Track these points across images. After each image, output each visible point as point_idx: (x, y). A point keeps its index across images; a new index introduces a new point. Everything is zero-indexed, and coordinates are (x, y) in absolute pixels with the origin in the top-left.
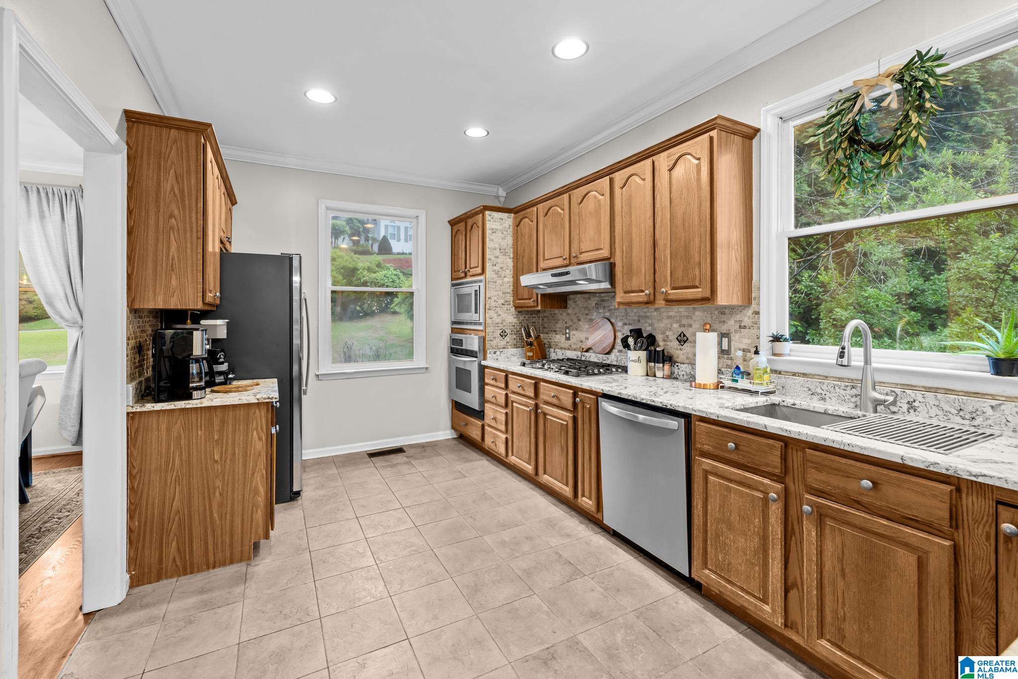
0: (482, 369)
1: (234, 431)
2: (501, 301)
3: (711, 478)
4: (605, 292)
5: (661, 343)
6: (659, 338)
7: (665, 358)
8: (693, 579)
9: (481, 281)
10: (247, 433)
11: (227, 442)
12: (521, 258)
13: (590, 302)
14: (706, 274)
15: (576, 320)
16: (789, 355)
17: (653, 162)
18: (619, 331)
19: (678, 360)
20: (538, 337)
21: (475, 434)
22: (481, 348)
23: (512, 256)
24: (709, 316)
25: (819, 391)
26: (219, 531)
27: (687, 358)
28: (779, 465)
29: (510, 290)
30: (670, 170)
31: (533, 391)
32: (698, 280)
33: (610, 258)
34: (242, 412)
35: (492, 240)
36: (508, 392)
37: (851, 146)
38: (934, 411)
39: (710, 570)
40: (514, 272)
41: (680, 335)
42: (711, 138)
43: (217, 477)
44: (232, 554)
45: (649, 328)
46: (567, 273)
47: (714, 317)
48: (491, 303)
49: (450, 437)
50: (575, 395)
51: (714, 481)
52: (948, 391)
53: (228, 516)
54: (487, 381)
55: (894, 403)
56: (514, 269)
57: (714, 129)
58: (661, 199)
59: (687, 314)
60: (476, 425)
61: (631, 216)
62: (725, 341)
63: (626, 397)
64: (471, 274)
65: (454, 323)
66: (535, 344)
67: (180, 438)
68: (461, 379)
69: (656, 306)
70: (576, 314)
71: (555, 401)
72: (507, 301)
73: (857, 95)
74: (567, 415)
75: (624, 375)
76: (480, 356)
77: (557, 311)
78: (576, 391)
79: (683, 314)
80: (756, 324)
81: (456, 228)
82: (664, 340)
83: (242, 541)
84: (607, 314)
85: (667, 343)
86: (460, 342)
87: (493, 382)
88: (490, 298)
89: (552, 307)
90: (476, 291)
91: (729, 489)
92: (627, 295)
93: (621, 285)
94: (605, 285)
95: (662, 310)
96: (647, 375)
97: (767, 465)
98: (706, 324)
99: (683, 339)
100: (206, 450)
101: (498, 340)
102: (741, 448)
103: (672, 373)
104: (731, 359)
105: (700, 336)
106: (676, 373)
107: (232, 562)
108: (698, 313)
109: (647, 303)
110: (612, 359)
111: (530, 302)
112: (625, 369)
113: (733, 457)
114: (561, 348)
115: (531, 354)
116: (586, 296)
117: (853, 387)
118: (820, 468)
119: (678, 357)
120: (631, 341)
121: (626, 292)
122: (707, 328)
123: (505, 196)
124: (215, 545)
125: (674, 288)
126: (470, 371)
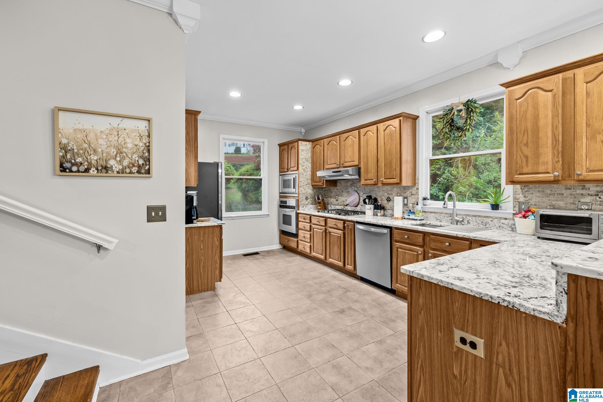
0: (297, 214)
1: (208, 237)
2: (306, 183)
3: (399, 250)
4: (356, 179)
5: (380, 202)
6: (379, 199)
7: (381, 208)
8: (393, 289)
9: (296, 174)
10: (213, 238)
11: (206, 241)
12: (315, 163)
13: (348, 184)
14: (398, 173)
15: (341, 192)
16: (429, 205)
17: (377, 127)
18: (361, 196)
19: (387, 208)
20: (323, 200)
21: (293, 245)
22: (297, 205)
23: (310, 162)
24: (399, 190)
25: (439, 218)
26: (203, 277)
27: (391, 207)
28: (422, 242)
29: (310, 178)
30: (384, 131)
31: (324, 223)
32: (395, 176)
33: (358, 165)
34: (211, 229)
35: (302, 155)
36: (311, 224)
37: (451, 127)
38: (475, 223)
39: (398, 284)
40: (312, 169)
41: (388, 198)
42: (400, 120)
43: (202, 255)
44: (208, 287)
45: (374, 195)
46: (339, 171)
47: (402, 190)
48: (301, 184)
49: (279, 248)
50: (344, 223)
51: (400, 251)
52: (479, 216)
53: (206, 271)
54: (300, 220)
55: (463, 221)
56: (312, 168)
57: (401, 117)
58: (380, 142)
59: (390, 189)
60: (294, 241)
61: (368, 148)
62: (406, 200)
63: (367, 222)
64: (291, 170)
65: (280, 193)
66: (322, 203)
67: (189, 239)
68: (286, 220)
69: (378, 186)
70: (341, 189)
71: (335, 226)
72: (308, 183)
73: (453, 109)
74: (341, 232)
75: (364, 215)
76: (296, 208)
77: (331, 188)
78: (345, 221)
79: (389, 189)
80: (417, 193)
81: (282, 148)
82: (381, 200)
83: (211, 282)
84: (356, 189)
85: (382, 201)
86: (286, 202)
87: (303, 220)
88: (301, 182)
89: (330, 186)
90: (294, 178)
91: (405, 253)
92: (366, 181)
93: (363, 177)
94: (357, 177)
95: (380, 187)
96: (374, 215)
97: (418, 242)
98: (398, 193)
99: (389, 200)
100: (198, 244)
101: (304, 201)
102: (410, 237)
103: (384, 214)
104: (408, 207)
105: (396, 198)
106: (386, 214)
107: (208, 291)
108: (395, 189)
109: (374, 185)
110: (358, 209)
111: (320, 184)
112: (364, 213)
113: (407, 241)
114: (334, 205)
115: (320, 207)
116: (346, 181)
117: (450, 216)
118: (434, 241)
119: (387, 207)
120: (367, 201)
121: (365, 180)
122: (398, 195)
123: (305, 133)
124: (202, 283)
125: (385, 179)
126: (291, 216)
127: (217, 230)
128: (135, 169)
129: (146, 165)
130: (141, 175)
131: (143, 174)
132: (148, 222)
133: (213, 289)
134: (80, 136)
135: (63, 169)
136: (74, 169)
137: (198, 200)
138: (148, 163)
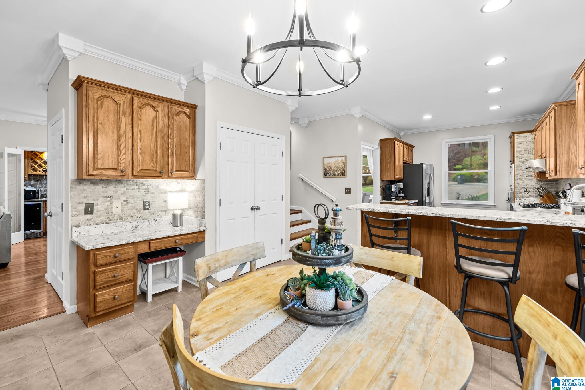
2: (526, 175)
35: (519, 147)
72: (529, 175)
101: (523, 194)
128: (342, 175)
130: (343, 177)
132: (350, 194)
134: (328, 165)
135: (325, 175)
136: (327, 175)
138: (345, 172)
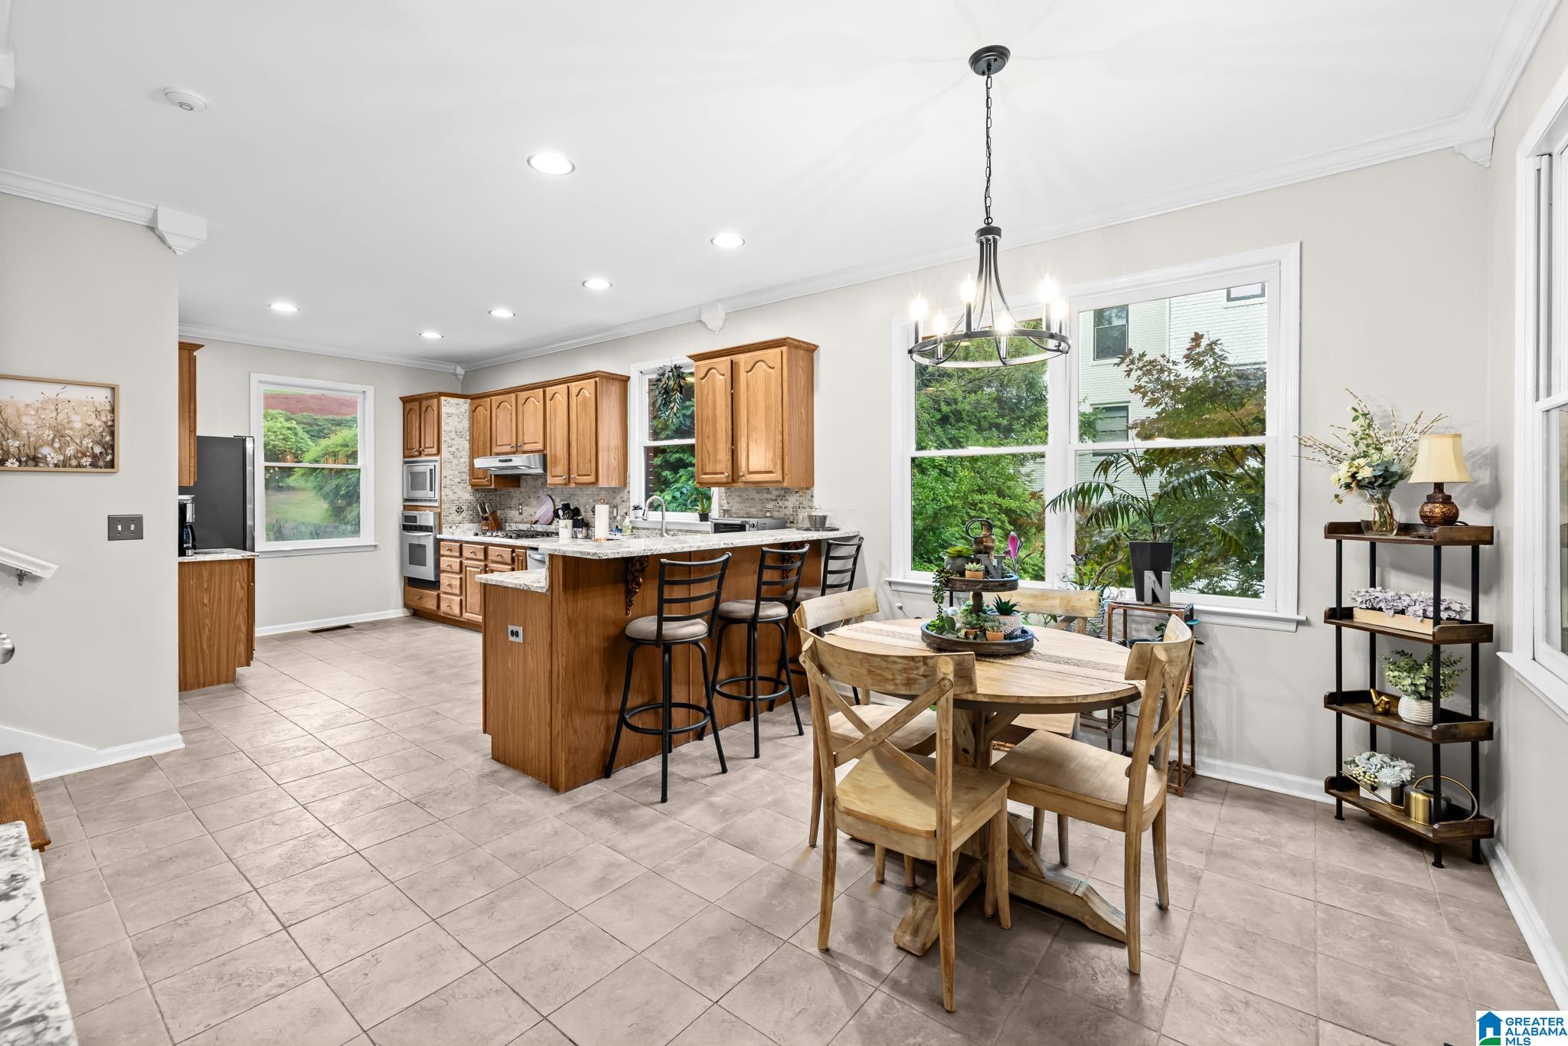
0: (438, 543)
1: (220, 582)
2: (457, 480)
4: (541, 475)
5: (583, 514)
6: (582, 510)
7: (583, 524)
9: (436, 461)
10: (231, 583)
11: (214, 590)
12: (476, 441)
13: (534, 483)
14: (594, 467)
15: (526, 498)
17: (568, 388)
18: (557, 505)
19: (590, 525)
20: (493, 513)
21: (430, 605)
22: (437, 523)
23: (468, 438)
26: (207, 659)
27: (594, 523)
29: (467, 469)
30: (577, 395)
31: (483, 554)
32: (589, 471)
33: (543, 451)
34: (227, 566)
35: (447, 423)
36: (462, 559)
40: (469, 455)
42: (596, 382)
43: (207, 617)
44: (219, 676)
45: (574, 503)
46: (511, 460)
47: (610, 495)
48: (447, 482)
49: (402, 614)
50: (513, 552)
53: (215, 647)
54: (442, 552)
56: (469, 453)
57: (598, 377)
58: (572, 414)
59: (589, 493)
60: (432, 596)
62: (612, 510)
64: (425, 453)
65: (406, 500)
66: (491, 519)
68: (415, 554)
69: (572, 487)
70: (526, 492)
71: (499, 559)
72: (462, 481)
74: (508, 568)
76: (436, 530)
77: (512, 490)
78: (513, 548)
79: (587, 493)
80: (627, 499)
81: (409, 406)
82: (584, 512)
83: (227, 667)
84: (549, 493)
86: (414, 519)
87: (448, 553)
88: (445, 477)
89: (506, 486)
90: (431, 470)
92: (554, 479)
93: (551, 471)
94: (541, 471)
98: (601, 499)
99: (592, 510)
101: (454, 515)
103: (588, 535)
104: (615, 522)
105: (601, 507)
107: (219, 683)
108: (595, 492)
109: (565, 485)
110: (552, 528)
111: (484, 482)
112: (558, 534)
114: (515, 522)
115: (484, 526)
116: (530, 478)
119: (589, 523)
120: (561, 513)
121: (554, 476)
122: (603, 502)
123: (464, 376)
124: (205, 669)
125: (579, 475)
126: (424, 546)
127: (242, 570)
128: (86, 461)
129: (107, 454)
130: (99, 470)
131: (101, 468)
132: (110, 538)
133: (232, 679)
137: (196, 512)
138: (110, 452)
